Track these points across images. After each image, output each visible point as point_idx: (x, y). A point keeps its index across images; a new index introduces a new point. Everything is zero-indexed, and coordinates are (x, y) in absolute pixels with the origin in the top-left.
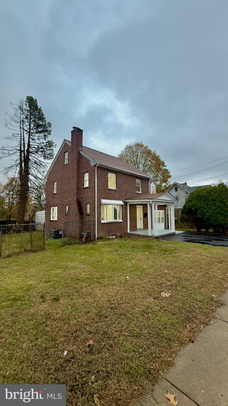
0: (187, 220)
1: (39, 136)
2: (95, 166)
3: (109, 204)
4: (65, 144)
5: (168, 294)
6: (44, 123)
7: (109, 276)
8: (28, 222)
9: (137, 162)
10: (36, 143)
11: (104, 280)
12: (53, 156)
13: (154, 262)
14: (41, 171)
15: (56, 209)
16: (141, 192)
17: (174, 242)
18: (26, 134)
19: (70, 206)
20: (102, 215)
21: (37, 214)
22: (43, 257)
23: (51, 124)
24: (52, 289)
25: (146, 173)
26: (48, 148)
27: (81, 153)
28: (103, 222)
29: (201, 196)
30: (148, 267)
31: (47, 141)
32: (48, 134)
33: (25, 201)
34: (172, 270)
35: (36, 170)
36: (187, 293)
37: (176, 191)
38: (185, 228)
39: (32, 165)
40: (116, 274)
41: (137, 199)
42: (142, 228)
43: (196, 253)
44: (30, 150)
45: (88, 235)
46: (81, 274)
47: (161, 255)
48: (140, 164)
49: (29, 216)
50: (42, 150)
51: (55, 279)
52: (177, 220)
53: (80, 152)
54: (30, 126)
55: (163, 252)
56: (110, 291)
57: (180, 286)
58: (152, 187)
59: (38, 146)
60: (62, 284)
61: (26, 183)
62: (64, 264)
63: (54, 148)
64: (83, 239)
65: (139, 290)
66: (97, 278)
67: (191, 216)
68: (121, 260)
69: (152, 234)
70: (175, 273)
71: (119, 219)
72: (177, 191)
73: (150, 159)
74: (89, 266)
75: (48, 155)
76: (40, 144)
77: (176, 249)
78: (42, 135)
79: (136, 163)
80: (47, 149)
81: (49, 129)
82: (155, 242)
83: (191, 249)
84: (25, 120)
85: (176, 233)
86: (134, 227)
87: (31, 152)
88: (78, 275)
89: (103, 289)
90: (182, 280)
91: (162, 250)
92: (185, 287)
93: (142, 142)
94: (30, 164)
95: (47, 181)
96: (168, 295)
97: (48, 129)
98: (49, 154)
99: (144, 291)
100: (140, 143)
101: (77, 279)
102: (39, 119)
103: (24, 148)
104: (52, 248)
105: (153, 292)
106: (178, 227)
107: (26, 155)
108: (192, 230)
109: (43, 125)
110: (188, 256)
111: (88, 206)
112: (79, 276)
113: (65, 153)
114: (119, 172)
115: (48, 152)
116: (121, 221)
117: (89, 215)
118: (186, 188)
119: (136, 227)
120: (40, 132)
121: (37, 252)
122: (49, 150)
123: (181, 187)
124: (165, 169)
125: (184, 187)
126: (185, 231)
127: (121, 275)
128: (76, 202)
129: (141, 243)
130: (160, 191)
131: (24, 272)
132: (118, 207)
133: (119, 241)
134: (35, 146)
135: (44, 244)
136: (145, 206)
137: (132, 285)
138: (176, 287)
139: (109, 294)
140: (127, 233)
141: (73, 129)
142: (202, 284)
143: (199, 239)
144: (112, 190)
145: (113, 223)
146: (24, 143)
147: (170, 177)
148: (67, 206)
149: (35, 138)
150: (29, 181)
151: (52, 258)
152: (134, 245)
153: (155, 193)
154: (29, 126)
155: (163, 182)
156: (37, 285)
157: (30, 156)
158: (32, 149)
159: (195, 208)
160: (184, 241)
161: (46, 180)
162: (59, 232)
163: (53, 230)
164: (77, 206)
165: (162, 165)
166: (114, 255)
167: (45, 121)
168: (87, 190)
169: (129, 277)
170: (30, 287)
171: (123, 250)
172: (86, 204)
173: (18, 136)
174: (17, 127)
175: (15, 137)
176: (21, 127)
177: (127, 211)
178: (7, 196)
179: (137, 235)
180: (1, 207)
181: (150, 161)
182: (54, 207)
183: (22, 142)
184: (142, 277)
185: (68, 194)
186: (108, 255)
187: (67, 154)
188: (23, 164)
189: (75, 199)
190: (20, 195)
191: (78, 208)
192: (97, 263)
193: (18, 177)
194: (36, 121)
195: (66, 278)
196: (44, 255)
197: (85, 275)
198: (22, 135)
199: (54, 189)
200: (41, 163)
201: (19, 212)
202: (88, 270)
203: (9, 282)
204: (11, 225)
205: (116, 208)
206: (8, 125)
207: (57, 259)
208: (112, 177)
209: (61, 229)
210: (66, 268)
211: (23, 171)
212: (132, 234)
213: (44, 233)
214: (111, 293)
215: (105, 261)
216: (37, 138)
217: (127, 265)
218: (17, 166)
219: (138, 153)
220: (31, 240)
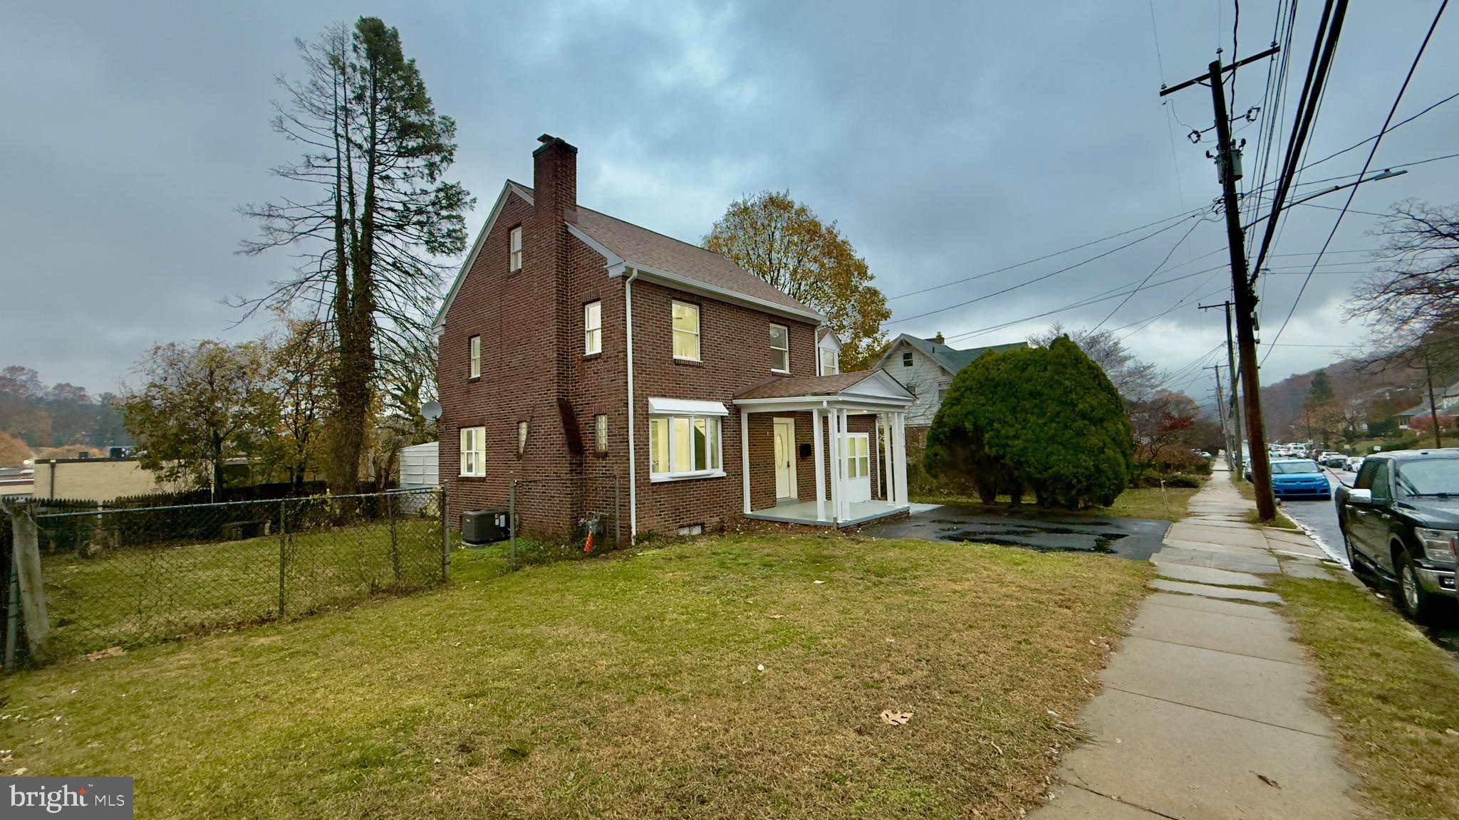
0: (949, 466)
1: (408, 168)
2: (625, 277)
3: (677, 416)
4: (511, 198)
5: (905, 715)
6: (426, 117)
7: (696, 665)
8: (372, 487)
9: (771, 263)
10: (398, 192)
11: (678, 678)
12: (462, 240)
13: (845, 612)
14: (419, 297)
15: (480, 434)
16: (787, 371)
17: (907, 541)
18: (359, 157)
19: (535, 422)
20: (651, 453)
21: (406, 454)
22: (444, 610)
23: (453, 124)
24: (496, 718)
25: (804, 303)
26: (444, 213)
27: (573, 230)
28: (655, 477)
29: (993, 380)
30: (827, 629)
31: (438, 184)
32: (442, 161)
33: (359, 410)
34: (910, 636)
35: (401, 293)
36: (964, 709)
37: (908, 364)
38: (941, 493)
39: (383, 276)
40: (718, 657)
41: (775, 394)
42: (794, 495)
43: (985, 576)
44: (377, 218)
45: (605, 528)
46: (593, 663)
47: (868, 588)
48: (782, 271)
49: (374, 463)
50: (423, 218)
51: (502, 684)
52: (914, 465)
53: (566, 226)
54: (373, 128)
55: (874, 578)
56: (706, 715)
57: (942, 688)
58: (827, 353)
59: (404, 205)
60: (529, 700)
61: (363, 341)
62: (528, 631)
63: (465, 213)
64: (585, 542)
65: (805, 707)
66: (653, 675)
67: (960, 450)
68: (730, 608)
69: (827, 517)
70: (920, 647)
71: (713, 467)
72: (911, 365)
73: (817, 252)
74: (620, 635)
75: (443, 237)
76: (414, 197)
77: (916, 567)
78: (419, 162)
79: (767, 268)
80: (438, 214)
81: (447, 142)
82: (842, 547)
83: (968, 565)
84: (354, 106)
85: (911, 511)
86: (765, 493)
87: (377, 226)
88: (585, 667)
89: (681, 709)
90: (945, 669)
91: (869, 571)
92: (958, 689)
93: (788, 191)
94: (378, 269)
95: (442, 333)
96: (902, 717)
97: (444, 140)
98: (449, 235)
99: (823, 709)
100: (781, 195)
101: (582, 682)
102: (406, 104)
103: (353, 212)
104: (472, 579)
105: (854, 712)
106: (918, 490)
107: (359, 235)
108: (963, 500)
109: (423, 125)
110: (958, 588)
111: (603, 423)
112: (586, 671)
113: (512, 232)
114: (711, 301)
115: (446, 226)
116: (719, 472)
117: (605, 455)
118: (942, 353)
119: (773, 492)
120: (412, 153)
121: (420, 593)
122: (449, 217)
123: (924, 352)
124: (869, 289)
125: (934, 352)
126: (942, 503)
127: (738, 662)
128: (556, 411)
129: (794, 548)
130: (852, 364)
131: (381, 666)
132: (709, 422)
133: (716, 544)
134: (392, 205)
135: (444, 564)
136: (803, 420)
137: (777, 693)
138: (927, 691)
139: (704, 724)
140: (743, 516)
141: (541, 144)
142: (1012, 676)
143: (989, 528)
144: (686, 365)
145: (690, 481)
146: (351, 194)
147: (886, 315)
148: (524, 425)
149: (392, 175)
150: (375, 335)
151: (480, 613)
152: (770, 558)
153: (837, 372)
154: (369, 130)
155: (861, 334)
156: (437, 710)
157: (376, 241)
158: (383, 215)
159: (975, 425)
160: (941, 538)
161: (440, 330)
162: (495, 519)
163: (471, 513)
164: (562, 424)
165: (859, 274)
166: (703, 592)
167: (431, 113)
168: (599, 365)
169: (766, 666)
170: (414, 719)
171: (732, 575)
172: (595, 416)
173: (326, 164)
174: (322, 131)
175: (316, 171)
176: (340, 131)
177: (741, 437)
178: (288, 392)
179: (776, 522)
180: (266, 433)
181: (815, 260)
182: (473, 430)
183: (345, 187)
184: (810, 665)
185: (527, 382)
186: (681, 594)
187: (517, 235)
188: (350, 272)
189: (553, 398)
190: (340, 386)
191: (563, 431)
192: (648, 622)
193: (330, 318)
194: (395, 112)
195: (540, 680)
196: (447, 603)
197: (608, 667)
198: (344, 164)
199: (473, 364)
200: (420, 266)
201: (335, 450)
202: (616, 649)
203: (330, 704)
204: (316, 496)
205: (702, 431)
206: (288, 124)
207: (499, 615)
208: (685, 317)
209: (501, 509)
210: (534, 646)
211: (350, 296)
212: (759, 520)
213: (443, 524)
214: (711, 721)
215: (675, 616)
216: (400, 173)
217: (752, 627)
218: (326, 277)
219: (773, 233)
220: (395, 549)
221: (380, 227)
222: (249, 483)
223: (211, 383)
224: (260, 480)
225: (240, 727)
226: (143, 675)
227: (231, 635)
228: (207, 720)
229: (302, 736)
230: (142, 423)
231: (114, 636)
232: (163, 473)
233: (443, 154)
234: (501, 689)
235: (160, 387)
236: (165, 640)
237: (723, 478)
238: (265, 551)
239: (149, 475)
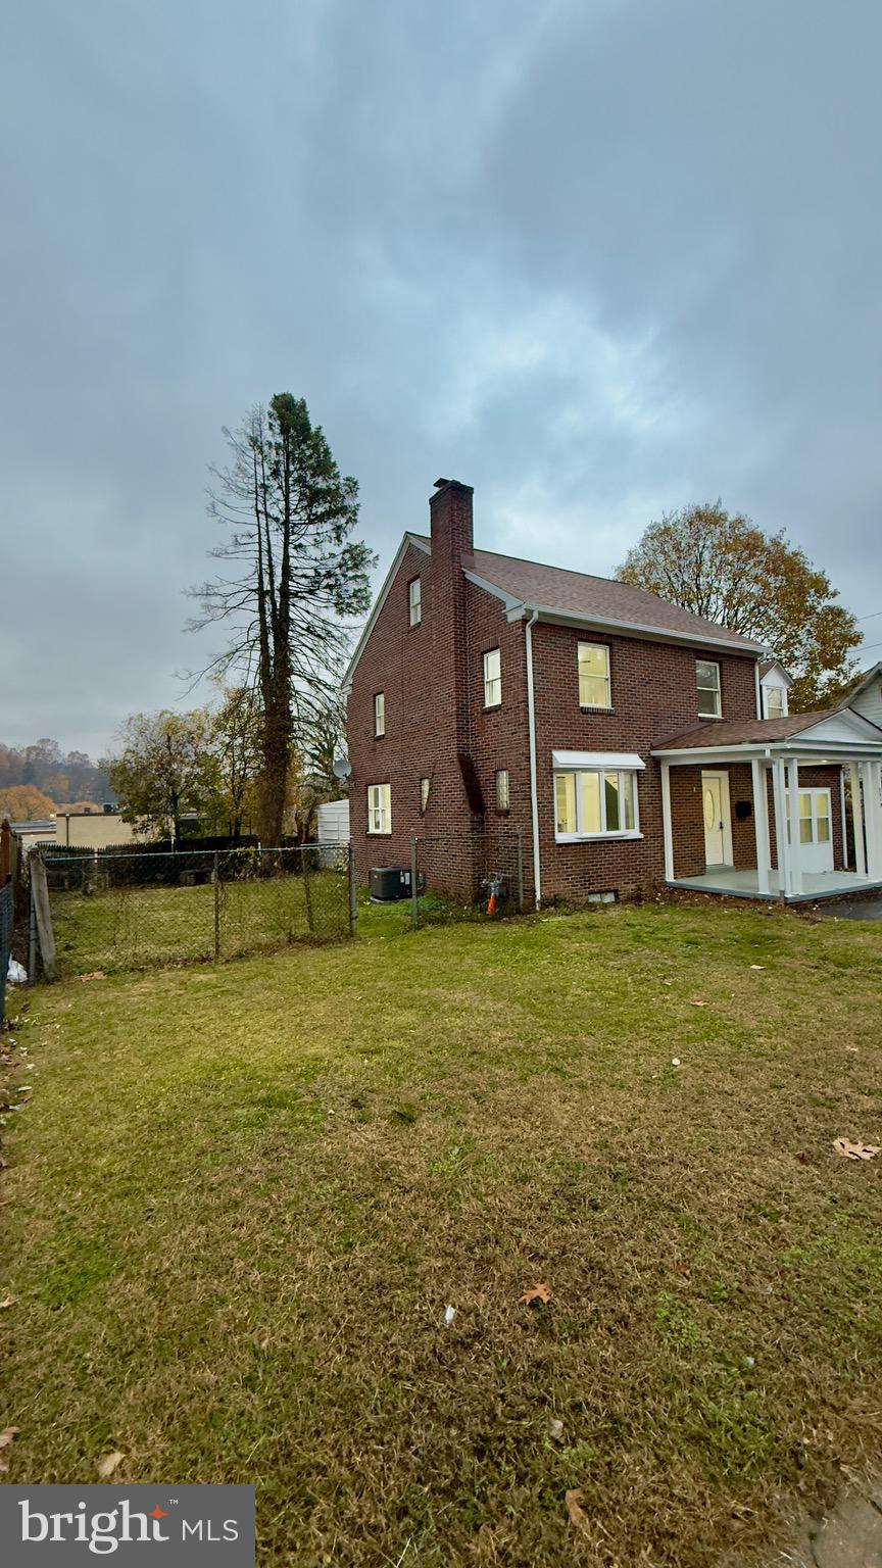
1: (318, 534)
2: (525, 621)
3: (584, 770)
4: (409, 551)
5: (869, 1148)
6: (332, 482)
7: (599, 1049)
8: (295, 841)
9: (698, 589)
10: (310, 559)
11: (577, 1062)
12: (366, 598)
13: (790, 1007)
14: (330, 659)
15: (385, 791)
16: (718, 715)
18: (277, 530)
19: (435, 780)
20: (556, 811)
21: (323, 811)
22: (350, 964)
23: (356, 483)
24: (388, 1077)
25: (741, 633)
26: (350, 574)
27: (471, 576)
28: (560, 838)
30: (764, 1025)
31: (344, 546)
32: (347, 523)
33: (281, 769)
35: (314, 656)
39: (299, 641)
40: (626, 1043)
42: (729, 862)
44: (293, 586)
45: (508, 891)
46: (487, 1033)
47: (824, 980)
48: (713, 597)
49: (296, 819)
50: (331, 581)
51: (396, 1044)
53: (464, 573)
54: (287, 500)
55: (833, 968)
56: (606, 1108)
58: (773, 692)
59: (316, 570)
60: (420, 1064)
61: (282, 704)
62: (425, 992)
63: (368, 571)
64: (487, 903)
65: (730, 1117)
66: (550, 1054)
68: (643, 989)
69: (773, 891)
71: (628, 828)
73: (758, 571)
74: (518, 1006)
75: (350, 597)
76: (324, 562)
78: (327, 527)
79: (694, 596)
80: (345, 576)
81: (351, 503)
82: (791, 926)
84: (271, 482)
86: (692, 858)
87: (293, 594)
88: (478, 1037)
89: (577, 1097)
91: (827, 959)
93: (719, 502)
94: (294, 635)
95: (350, 693)
96: (865, 1150)
97: (349, 502)
98: (355, 595)
99: (754, 1123)
100: (711, 507)
101: (475, 1053)
102: (315, 472)
103: (272, 582)
104: (377, 935)
105: (796, 1134)
107: (278, 604)
109: (330, 489)
111: (504, 779)
112: (479, 1040)
113: (412, 585)
114: (623, 639)
115: (352, 586)
116: (635, 833)
117: (507, 813)
119: (700, 857)
120: (321, 518)
121: (331, 945)
122: (355, 578)
124: (830, 609)
127: (649, 1052)
128: (458, 765)
129: (724, 924)
130: (807, 704)
131: (292, 1012)
132: (623, 777)
133: (629, 913)
134: (305, 572)
135: (351, 919)
136: (739, 773)
137: (695, 1094)
139: (602, 1118)
140: (665, 884)
141: (437, 489)
144: (595, 714)
145: (601, 843)
146: (271, 566)
147: (855, 640)
148: (426, 782)
149: (304, 543)
150: (294, 698)
151: (383, 969)
152: (696, 934)
153: (786, 714)
154: (284, 503)
155: (820, 667)
156: (336, 1061)
157: (291, 608)
158: (297, 583)
161: (346, 689)
162: (400, 876)
163: (378, 870)
164: (462, 780)
165: (816, 591)
166: (613, 967)
167: (336, 476)
168: (496, 718)
169: (683, 1061)
170: (313, 1069)
171: (648, 951)
172: (496, 771)
173: (250, 541)
174: (245, 511)
175: (242, 548)
176: (261, 508)
177: (661, 793)
178: (225, 754)
179: (706, 893)
180: (210, 792)
181: (756, 579)
182: (379, 787)
183: (265, 561)
184: (739, 1067)
185: (428, 737)
186: (588, 968)
187: (416, 587)
188: (271, 639)
189: (453, 753)
190: (265, 747)
191: (463, 787)
192: (548, 995)
193: (257, 684)
194: (305, 481)
195: (433, 1044)
196: (353, 957)
197: (502, 1040)
198: (264, 538)
199: (378, 720)
200: (330, 629)
201: (264, 807)
202: (512, 1021)
203: (247, 1043)
204: (242, 849)
205: (615, 786)
206: (220, 508)
207: (399, 973)
208: (592, 660)
209: (405, 867)
210: (430, 1008)
211: (272, 663)
212: (685, 890)
213: (350, 880)
214: (611, 1116)
215: (579, 992)
216: (311, 540)
217: (669, 1013)
218: (252, 647)
219: (702, 553)
220: (309, 902)
221: (296, 595)
222: (199, 836)
223: (169, 748)
224: (208, 833)
225: (177, 1053)
226: (117, 998)
227: (179, 970)
228: (155, 1042)
229: (223, 1069)
230: (122, 784)
231: (98, 962)
232: (137, 826)
233: (348, 516)
234: (395, 1049)
235: (134, 752)
236: (132, 970)
237: (640, 840)
238: (203, 898)
239: (128, 827)
